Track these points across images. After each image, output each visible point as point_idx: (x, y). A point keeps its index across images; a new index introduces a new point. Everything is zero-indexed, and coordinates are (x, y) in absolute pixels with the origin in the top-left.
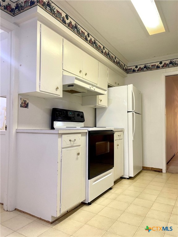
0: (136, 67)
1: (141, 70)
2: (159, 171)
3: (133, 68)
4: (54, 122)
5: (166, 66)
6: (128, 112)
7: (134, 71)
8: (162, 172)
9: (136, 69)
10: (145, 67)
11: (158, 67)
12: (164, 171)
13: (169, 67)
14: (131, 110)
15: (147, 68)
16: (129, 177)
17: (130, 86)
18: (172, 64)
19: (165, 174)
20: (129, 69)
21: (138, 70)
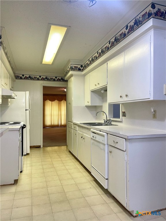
0: (23, 75)
1: (26, 78)
2: (39, 147)
5: (43, 79)
6: (26, 110)
7: (21, 78)
9: (23, 77)
11: (38, 79)
12: (42, 146)
13: (45, 80)
14: (28, 109)
15: (30, 78)
16: (27, 153)
17: (28, 93)
18: (47, 79)
19: (42, 148)
20: (17, 76)
21: (24, 78)
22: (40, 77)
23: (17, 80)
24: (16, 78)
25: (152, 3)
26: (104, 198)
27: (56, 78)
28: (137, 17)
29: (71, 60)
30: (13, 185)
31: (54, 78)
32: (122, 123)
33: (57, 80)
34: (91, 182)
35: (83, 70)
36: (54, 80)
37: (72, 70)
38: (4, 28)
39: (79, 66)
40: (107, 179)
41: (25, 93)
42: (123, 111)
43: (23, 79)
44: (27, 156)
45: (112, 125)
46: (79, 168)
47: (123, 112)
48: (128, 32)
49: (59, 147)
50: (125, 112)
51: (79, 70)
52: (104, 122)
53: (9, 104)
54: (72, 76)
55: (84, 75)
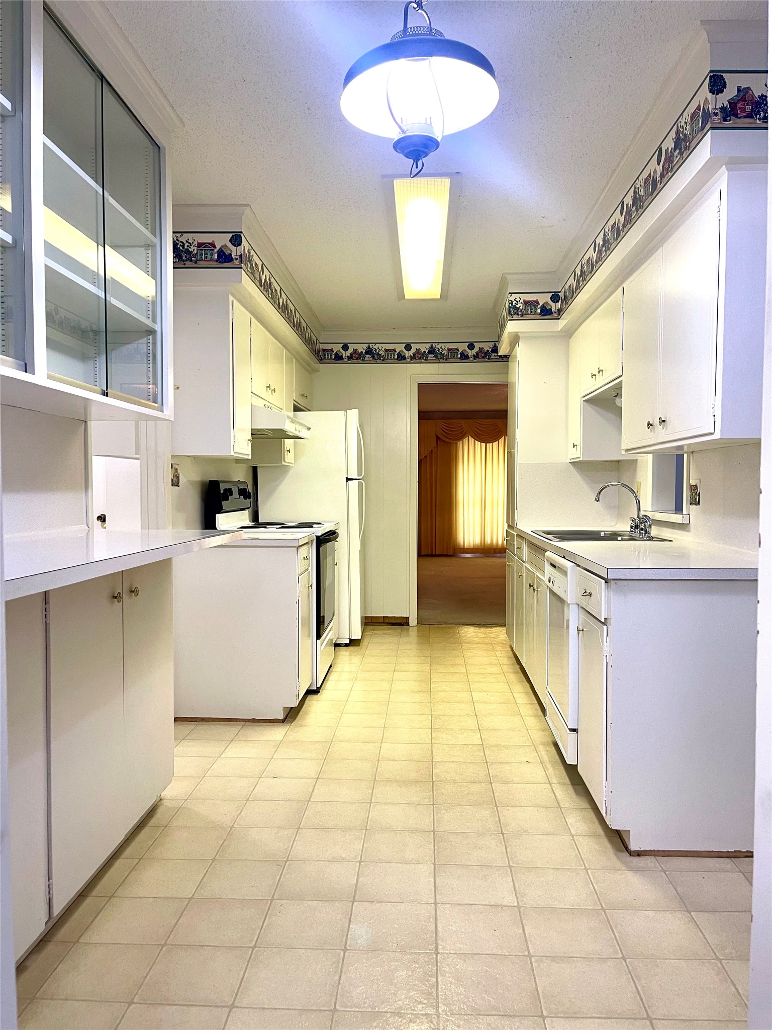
0: (345, 347)
1: (356, 357)
2: (402, 623)
3: (337, 348)
4: (217, 515)
5: (419, 357)
6: (348, 480)
7: (338, 358)
8: (408, 624)
9: (345, 354)
10: (369, 351)
11: (401, 358)
12: (413, 622)
13: (427, 361)
14: (356, 476)
15: (371, 355)
16: (351, 640)
17: (354, 414)
18: (434, 354)
19: (415, 629)
20: (324, 350)
21: (350, 358)
22: (408, 347)
23: (322, 366)
24: (321, 360)
25: (711, 71)
26: (557, 795)
27: (471, 346)
28: (680, 119)
29: (508, 277)
30: (282, 724)
31: (463, 347)
32: (689, 531)
33: (476, 357)
34: (541, 748)
35: (559, 311)
36: (464, 357)
37: (515, 317)
38: (248, 210)
39: (544, 299)
40: (574, 730)
41: (346, 417)
42: (693, 482)
43: (346, 360)
44: (351, 648)
45: (651, 539)
46: (519, 701)
47: (691, 486)
48: (662, 176)
49: (483, 630)
50: (696, 486)
51: (546, 312)
52: (629, 529)
53: (289, 458)
54: (515, 339)
55: (568, 334)
